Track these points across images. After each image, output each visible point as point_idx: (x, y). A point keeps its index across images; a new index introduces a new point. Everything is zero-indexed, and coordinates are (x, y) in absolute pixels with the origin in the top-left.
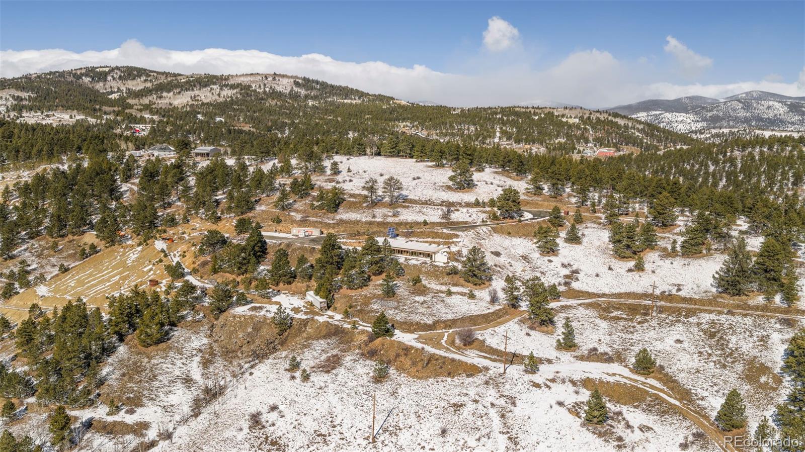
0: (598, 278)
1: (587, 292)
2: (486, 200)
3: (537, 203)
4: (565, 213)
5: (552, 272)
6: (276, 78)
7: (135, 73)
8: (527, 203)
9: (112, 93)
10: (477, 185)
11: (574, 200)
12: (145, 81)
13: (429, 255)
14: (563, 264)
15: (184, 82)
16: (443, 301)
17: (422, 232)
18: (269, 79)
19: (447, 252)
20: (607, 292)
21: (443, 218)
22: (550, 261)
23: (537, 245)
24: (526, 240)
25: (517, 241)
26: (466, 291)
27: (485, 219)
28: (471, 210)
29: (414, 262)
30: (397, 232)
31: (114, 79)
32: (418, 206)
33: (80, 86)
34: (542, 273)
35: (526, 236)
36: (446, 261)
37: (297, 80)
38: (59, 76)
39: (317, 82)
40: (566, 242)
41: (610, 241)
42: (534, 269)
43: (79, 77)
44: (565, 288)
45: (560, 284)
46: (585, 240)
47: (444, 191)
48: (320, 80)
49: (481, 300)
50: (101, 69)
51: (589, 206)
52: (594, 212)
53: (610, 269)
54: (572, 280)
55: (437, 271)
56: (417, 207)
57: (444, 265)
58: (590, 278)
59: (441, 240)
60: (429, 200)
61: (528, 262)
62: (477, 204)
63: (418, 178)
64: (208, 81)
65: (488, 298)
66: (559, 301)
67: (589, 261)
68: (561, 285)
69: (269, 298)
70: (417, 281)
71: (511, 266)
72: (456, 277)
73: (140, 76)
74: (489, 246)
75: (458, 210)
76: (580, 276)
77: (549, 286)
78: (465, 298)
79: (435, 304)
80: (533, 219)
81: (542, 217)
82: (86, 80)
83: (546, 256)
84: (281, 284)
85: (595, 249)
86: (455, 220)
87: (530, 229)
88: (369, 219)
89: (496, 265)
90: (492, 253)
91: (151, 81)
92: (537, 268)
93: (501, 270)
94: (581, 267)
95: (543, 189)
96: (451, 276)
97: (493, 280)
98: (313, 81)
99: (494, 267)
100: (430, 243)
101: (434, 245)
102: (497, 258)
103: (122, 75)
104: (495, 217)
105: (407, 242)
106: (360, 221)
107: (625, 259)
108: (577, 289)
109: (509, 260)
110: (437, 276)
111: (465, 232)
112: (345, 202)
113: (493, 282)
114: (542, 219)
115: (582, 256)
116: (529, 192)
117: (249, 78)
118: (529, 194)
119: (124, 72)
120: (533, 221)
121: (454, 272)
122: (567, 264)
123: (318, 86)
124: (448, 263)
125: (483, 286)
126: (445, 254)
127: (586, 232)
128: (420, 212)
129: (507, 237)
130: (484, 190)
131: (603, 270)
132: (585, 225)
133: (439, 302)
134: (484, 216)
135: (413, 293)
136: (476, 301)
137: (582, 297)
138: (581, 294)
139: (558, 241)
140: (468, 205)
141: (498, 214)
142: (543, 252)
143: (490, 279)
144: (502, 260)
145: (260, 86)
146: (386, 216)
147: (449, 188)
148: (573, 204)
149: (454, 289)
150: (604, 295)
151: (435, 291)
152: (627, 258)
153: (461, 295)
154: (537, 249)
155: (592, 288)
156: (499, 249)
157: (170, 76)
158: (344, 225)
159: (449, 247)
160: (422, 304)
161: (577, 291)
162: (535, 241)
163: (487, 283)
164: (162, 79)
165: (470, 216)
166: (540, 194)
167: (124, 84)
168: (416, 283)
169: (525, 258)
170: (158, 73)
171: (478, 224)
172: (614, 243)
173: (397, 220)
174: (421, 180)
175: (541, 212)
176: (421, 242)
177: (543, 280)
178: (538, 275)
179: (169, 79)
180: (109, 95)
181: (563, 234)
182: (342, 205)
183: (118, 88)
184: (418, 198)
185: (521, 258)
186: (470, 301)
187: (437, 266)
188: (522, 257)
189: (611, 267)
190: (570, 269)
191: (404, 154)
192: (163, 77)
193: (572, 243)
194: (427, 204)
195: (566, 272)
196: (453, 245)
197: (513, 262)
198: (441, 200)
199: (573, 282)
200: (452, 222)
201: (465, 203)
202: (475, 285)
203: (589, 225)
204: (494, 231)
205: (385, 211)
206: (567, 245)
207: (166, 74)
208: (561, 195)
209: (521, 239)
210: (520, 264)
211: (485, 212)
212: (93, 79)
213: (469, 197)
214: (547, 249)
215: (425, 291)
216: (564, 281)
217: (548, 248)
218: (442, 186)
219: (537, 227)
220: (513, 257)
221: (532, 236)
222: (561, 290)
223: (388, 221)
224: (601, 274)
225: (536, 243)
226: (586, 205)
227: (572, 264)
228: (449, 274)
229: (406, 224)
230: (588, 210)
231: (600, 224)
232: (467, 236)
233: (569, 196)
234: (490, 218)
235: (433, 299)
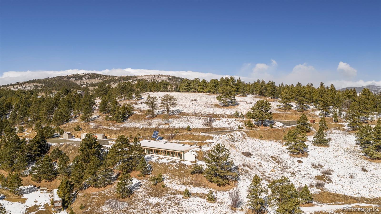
0: (352, 180)
1: (344, 196)
2: (245, 113)
3: (287, 116)
4: (311, 121)
5: (303, 173)
6: (160, 77)
7: (96, 76)
8: (278, 116)
9: (83, 85)
10: (239, 104)
11: (318, 113)
12: (99, 79)
13: (179, 154)
14: (313, 165)
15: (116, 79)
16: (177, 204)
17: (182, 135)
18: (156, 77)
19: (196, 151)
20: (367, 196)
21: (205, 125)
22: (300, 162)
23: (287, 147)
24: (277, 143)
25: (268, 143)
26: (206, 191)
27: (241, 126)
28: (230, 120)
29: (165, 161)
30: (162, 136)
31: (85, 79)
32: (188, 117)
33: (70, 82)
34: (292, 173)
35: (277, 139)
36: (193, 160)
37: (169, 77)
38: (61, 78)
39: (179, 78)
40: (314, 145)
41: (357, 144)
42: (283, 170)
43: (70, 78)
44: (317, 190)
45: (311, 186)
46: (332, 143)
47: (212, 107)
48: (181, 77)
49: (222, 203)
50: (80, 75)
51: (331, 117)
52: (337, 121)
53: (363, 170)
54: (325, 181)
55: (182, 170)
56: (186, 118)
57: (191, 164)
58: (344, 180)
59: (196, 141)
60: (198, 113)
61: (278, 163)
62: (237, 115)
63: (196, 100)
64: (127, 78)
65: (230, 202)
66: (313, 206)
67: (339, 161)
68: (313, 187)
69: (21, 195)
70: (159, 180)
71: (261, 166)
72: (200, 177)
73: (97, 77)
74: (241, 148)
75: (219, 120)
76: (333, 177)
77: (299, 188)
78: (204, 201)
79: (168, 207)
80: (284, 126)
81: (291, 125)
82: (73, 79)
83: (295, 157)
84: (43, 181)
85: (343, 152)
86: (215, 127)
87: (280, 134)
88: (146, 126)
89: (244, 165)
90: (243, 153)
91: (102, 79)
92: (287, 168)
93: (249, 170)
94: (333, 168)
95: (292, 106)
96: (195, 175)
97: (239, 180)
98: (177, 78)
99: (243, 167)
100: (184, 144)
101: (187, 146)
102: (247, 158)
103: (90, 77)
104: (250, 125)
105: (165, 143)
106: (137, 128)
107: (377, 160)
108: (332, 191)
109: (259, 161)
110: (181, 175)
111: (220, 135)
112: (133, 115)
113: (240, 182)
114: (292, 126)
115: (332, 157)
116: (280, 109)
117: (147, 77)
118: (280, 110)
119: (91, 76)
120: (283, 127)
121: (198, 171)
122: (317, 164)
123: (180, 80)
124: (196, 161)
125: (227, 187)
126: (195, 153)
127: (332, 136)
128: (188, 121)
129: (259, 140)
130: (244, 107)
131: (356, 171)
132: (330, 131)
133: (173, 205)
134: (241, 124)
135: (150, 194)
136: (215, 205)
137: (339, 201)
138: (336, 198)
139: (306, 143)
140: (229, 116)
141: (253, 123)
142: (293, 154)
143: (236, 179)
144: (252, 160)
145: (151, 80)
146: (160, 124)
147: (217, 106)
148: (317, 116)
149: (194, 190)
150: (363, 200)
151: (173, 192)
152: (379, 159)
153: (201, 197)
154: (287, 151)
155: (348, 191)
156: (250, 150)
157: (111, 77)
158: (125, 131)
159: (200, 147)
160: (154, 206)
161: (331, 194)
162: (285, 143)
163: (232, 184)
164: (107, 79)
165: (229, 124)
166: (290, 109)
167: (90, 81)
168: (157, 182)
169: (275, 158)
170: (106, 76)
171: (234, 130)
172: (362, 145)
173: (167, 127)
174: (197, 101)
175: (290, 122)
176: (178, 143)
177: (293, 181)
178: (288, 175)
179: (110, 78)
180: (81, 86)
181: (311, 138)
182: (131, 117)
183: (87, 83)
184: (190, 112)
185: (271, 159)
186: (208, 204)
187: (183, 165)
188: (273, 157)
189: (365, 168)
190: (321, 170)
191: (194, 90)
192: (108, 78)
193: (320, 146)
194: (196, 116)
195: (318, 172)
196: (206, 146)
197: (263, 163)
198: (208, 113)
199: (326, 183)
200: (212, 128)
201: (227, 115)
202: (219, 185)
203: (334, 131)
204: (247, 135)
205: (160, 120)
206: (316, 147)
207: (109, 76)
208: (307, 110)
209: (272, 142)
210: (270, 165)
211: (242, 121)
212: (76, 79)
213: (231, 111)
214: (296, 151)
215: (163, 191)
216: (315, 183)
217: (297, 149)
218: (212, 105)
219: (287, 132)
220: (263, 158)
221: (282, 139)
222: (314, 192)
223: (159, 127)
224: (355, 175)
225: (285, 145)
226: (329, 117)
227: (322, 165)
228: (193, 173)
229: (174, 129)
230: (331, 120)
231: (344, 130)
232: (221, 138)
233: (313, 110)
234: (246, 125)
235: (168, 202)
